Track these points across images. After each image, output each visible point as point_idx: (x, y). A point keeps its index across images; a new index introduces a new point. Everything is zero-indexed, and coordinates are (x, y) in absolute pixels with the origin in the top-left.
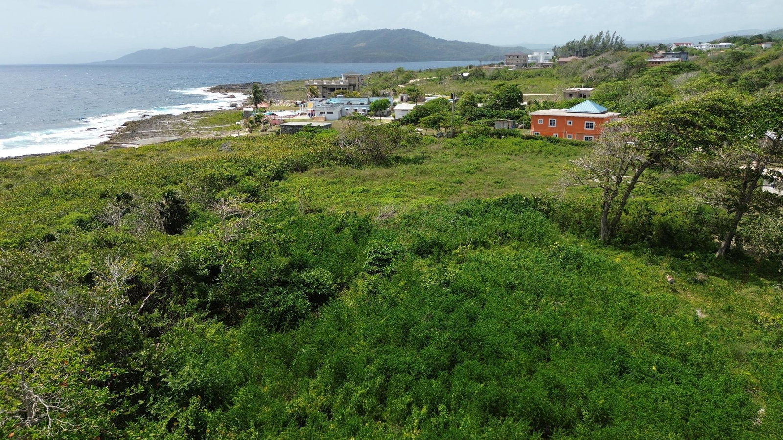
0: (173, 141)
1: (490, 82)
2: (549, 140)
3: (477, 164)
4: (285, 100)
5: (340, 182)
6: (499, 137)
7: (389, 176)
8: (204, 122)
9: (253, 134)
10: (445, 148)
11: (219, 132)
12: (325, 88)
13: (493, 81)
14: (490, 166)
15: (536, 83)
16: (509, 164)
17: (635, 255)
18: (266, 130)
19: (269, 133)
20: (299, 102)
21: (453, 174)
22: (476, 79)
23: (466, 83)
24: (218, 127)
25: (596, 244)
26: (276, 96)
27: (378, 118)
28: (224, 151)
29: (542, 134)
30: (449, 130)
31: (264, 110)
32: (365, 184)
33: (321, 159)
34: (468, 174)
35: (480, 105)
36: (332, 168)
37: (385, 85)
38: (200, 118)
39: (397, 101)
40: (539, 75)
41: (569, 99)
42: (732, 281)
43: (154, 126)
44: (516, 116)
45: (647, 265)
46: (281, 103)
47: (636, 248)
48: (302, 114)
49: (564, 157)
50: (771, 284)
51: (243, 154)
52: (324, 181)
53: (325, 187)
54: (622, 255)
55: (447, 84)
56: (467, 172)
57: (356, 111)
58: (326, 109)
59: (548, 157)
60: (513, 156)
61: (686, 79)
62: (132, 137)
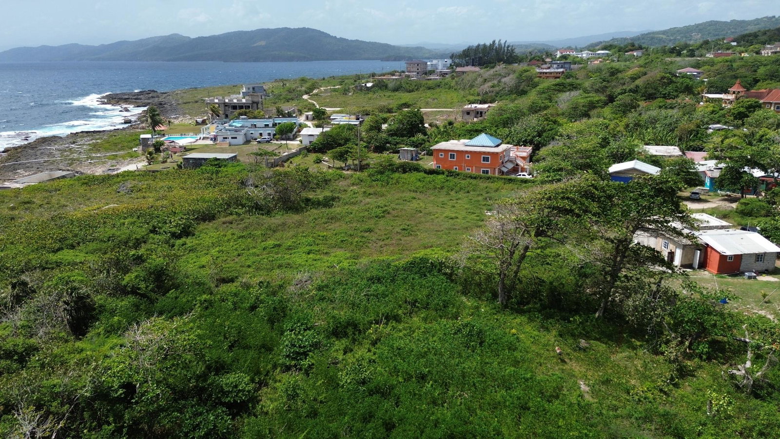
0: (64, 177)
1: (393, 94)
2: (451, 174)
3: (386, 206)
4: (184, 114)
5: (250, 236)
6: (405, 172)
7: (300, 224)
8: (96, 148)
9: (154, 167)
10: (353, 184)
11: (114, 161)
12: (227, 106)
13: (396, 93)
14: (397, 207)
15: (436, 96)
16: (415, 205)
17: (529, 319)
18: (166, 161)
19: (170, 165)
20: (200, 120)
21: (362, 220)
22: (380, 90)
23: (370, 96)
24: (113, 155)
25: (495, 308)
26: (174, 110)
27: (284, 142)
28: (122, 193)
29: (443, 167)
30: (356, 162)
31: (163, 133)
32: (276, 237)
33: (229, 205)
34: (377, 219)
35: (384, 127)
36: (241, 217)
37: (289, 97)
38: (91, 142)
39: (302, 120)
40: (439, 86)
41: (467, 117)
42: (609, 345)
43: (38, 153)
44: (419, 144)
45: (539, 331)
46: (180, 119)
47: (529, 311)
48: (204, 138)
49: (464, 193)
50: (641, 346)
51: (144, 198)
52: (233, 234)
53: (235, 243)
54: (518, 320)
55: (352, 96)
56: (376, 217)
57: (261, 134)
58: (229, 133)
59: (450, 194)
60: (418, 194)
61: (569, 98)
62: (14, 170)
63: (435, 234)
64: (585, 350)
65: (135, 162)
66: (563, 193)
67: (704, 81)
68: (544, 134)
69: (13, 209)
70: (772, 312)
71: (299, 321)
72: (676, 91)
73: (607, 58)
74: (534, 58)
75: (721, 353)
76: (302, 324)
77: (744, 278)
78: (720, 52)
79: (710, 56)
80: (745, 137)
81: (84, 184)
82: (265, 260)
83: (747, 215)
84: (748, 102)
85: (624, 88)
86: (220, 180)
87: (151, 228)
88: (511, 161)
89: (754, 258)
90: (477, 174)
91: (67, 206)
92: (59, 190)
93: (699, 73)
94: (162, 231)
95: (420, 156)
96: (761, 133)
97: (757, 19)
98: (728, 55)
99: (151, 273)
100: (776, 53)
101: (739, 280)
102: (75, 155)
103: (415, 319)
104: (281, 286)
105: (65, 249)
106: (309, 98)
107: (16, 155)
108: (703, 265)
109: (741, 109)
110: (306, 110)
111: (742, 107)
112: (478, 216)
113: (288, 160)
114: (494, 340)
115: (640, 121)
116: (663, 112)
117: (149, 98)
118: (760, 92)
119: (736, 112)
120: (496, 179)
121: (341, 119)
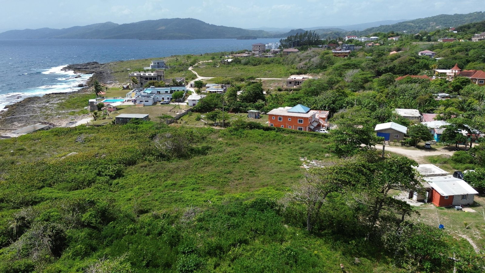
0: (43, 129)
1: (244, 67)
2: (279, 130)
3: (239, 154)
4: (115, 81)
5: (157, 176)
6: (251, 129)
7: (187, 168)
8: (62, 106)
9: (99, 122)
10: (220, 137)
11: (73, 116)
12: (142, 78)
13: (246, 67)
14: (246, 155)
15: (271, 69)
16: (257, 153)
17: (325, 241)
18: (105, 118)
19: (108, 121)
20: (125, 86)
21: (225, 164)
22: (236, 65)
23: (230, 68)
24: (73, 112)
25: (305, 234)
26: (109, 77)
27: (177, 104)
28: (79, 142)
29: (275, 125)
30: (222, 121)
31: (103, 96)
32: (173, 178)
33: (144, 154)
34: (234, 164)
35: (239, 93)
36: (151, 163)
37: (180, 69)
38: (59, 102)
39: (188, 88)
40: (272, 61)
41: (289, 85)
42: (372, 261)
43: (26, 109)
44: (260, 107)
45: (331, 250)
46: (113, 85)
47: (325, 235)
48: (128, 101)
49: (288, 144)
50: (392, 262)
51: (92, 146)
52: (147, 176)
53: (148, 182)
54: (318, 242)
55: (219, 68)
56: (234, 162)
57: (163, 99)
58: (143, 98)
59: (278, 145)
60: (259, 144)
61: (352, 74)
62: (12, 122)
63: (269, 176)
64: (358, 265)
65: (86, 117)
66: (345, 169)
67: (436, 60)
68: (337, 102)
69: (13, 154)
70: (470, 236)
71: (187, 246)
72: (418, 68)
73: (377, 41)
74: (331, 41)
75: (438, 267)
76: (189, 248)
77: (455, 210)
78: (446, 38)
79: (440, 41)
80: (460, 103)
81: (55, 135)
82: (167, 195)
83: (458, 162)
84: (462, 79)
85: (387, 66)
86: (139, 134)
87: (97, 172)
88: (316, 121)
89: (460, 198)
90: (295, 130)
91: (45, 153)
92: (40, 139)
93: (433, 54)
94: (104, 174)
95: (261, 115)
96: (469, 101)
97: (470, 14)
98: (451, 40)
99: (99, 212)
100: (481, 40)
101: (452, 211)
102: (49, 111)
103: (257, 241)
104: (176, 217)
105: (46, 187)
106: (192, 69)
107: (13, 111)
108: (430, 200)
109: (458, 84)
110: (191, 79)
111: (458, 82)
112: (295, 162)
113: (180, 118)
114: (304, 261)
115: (395, 91)
116: (410, 85)
117: (93, 68)
118: (470, 72)
119: (454, 85)
120: (307, 134)
121: (213, 87)
